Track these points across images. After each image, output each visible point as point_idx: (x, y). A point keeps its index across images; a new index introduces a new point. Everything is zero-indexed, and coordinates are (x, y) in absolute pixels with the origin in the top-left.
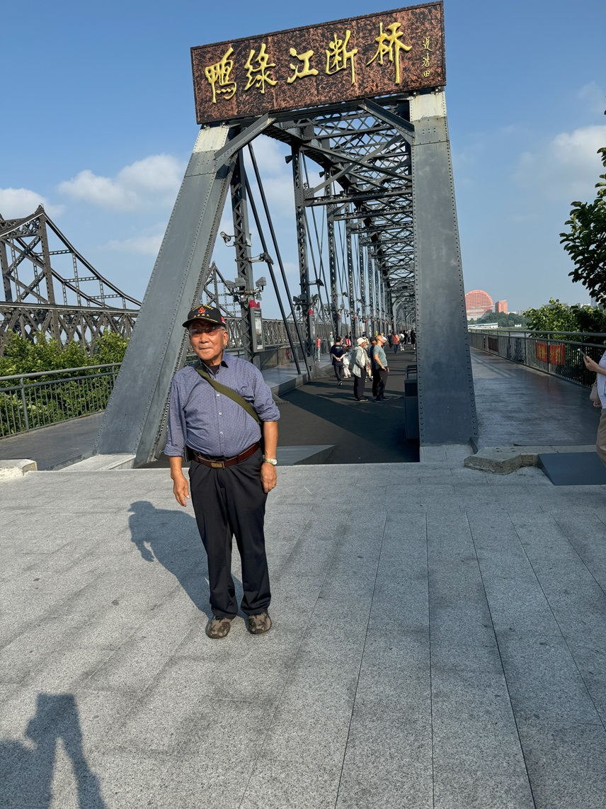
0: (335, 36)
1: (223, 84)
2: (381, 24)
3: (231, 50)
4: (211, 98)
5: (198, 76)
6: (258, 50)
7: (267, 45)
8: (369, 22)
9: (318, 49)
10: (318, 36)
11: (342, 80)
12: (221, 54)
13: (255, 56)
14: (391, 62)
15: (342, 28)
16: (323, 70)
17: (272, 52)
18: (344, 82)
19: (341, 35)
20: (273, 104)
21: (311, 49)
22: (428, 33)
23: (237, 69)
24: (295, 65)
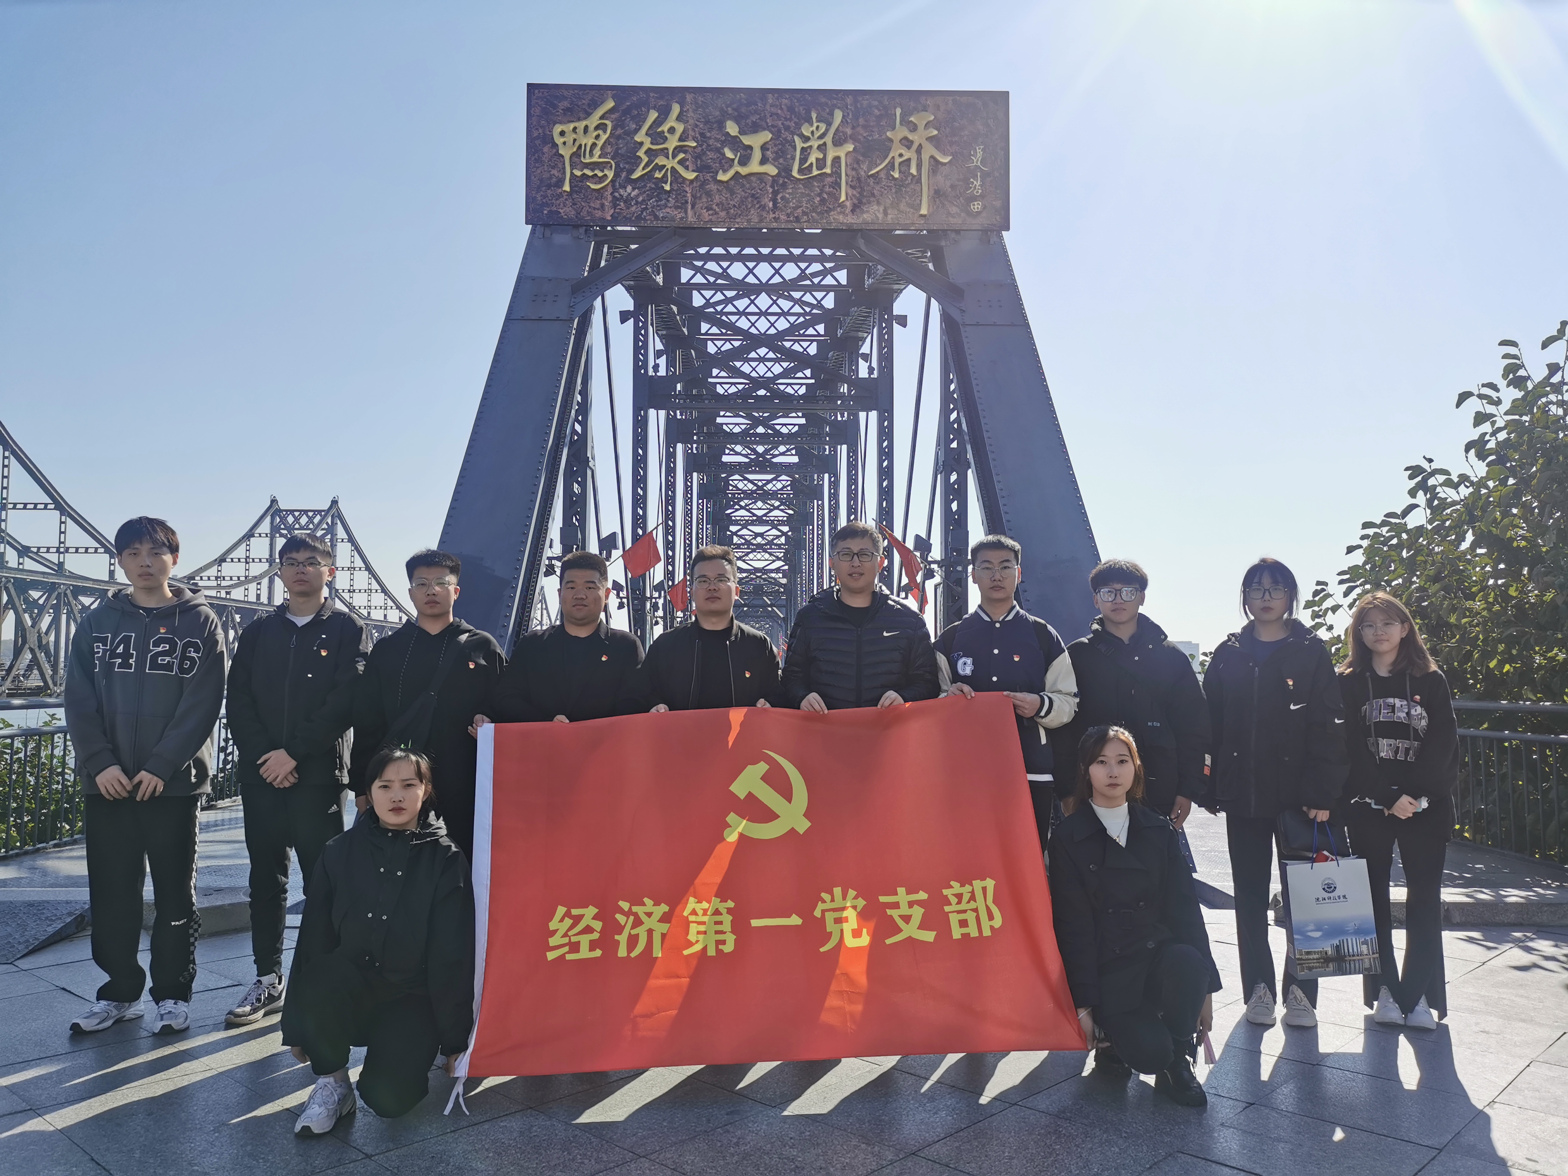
0: (814, 116)
1: (588, 160)
2: (898, 111)
3: (610, 104)
4: (560, 182)
5: (538, 138)
6: (664, 114)
7: (682, 107)
8: (876, 103)
9: (779, 131)
10: (781, 109)
11: (822, 191)
12: (589, 105)
13: (658, 122)
14: (913, 176)
15: (827, 104)
16: (786, 171)
17: (691, 121)
18: (825, 196)
19: (825, 114)
20: (686, 212)
21: (767, 128)
22: (980, 140)
23: (619, 137)
24: (734, 150)
